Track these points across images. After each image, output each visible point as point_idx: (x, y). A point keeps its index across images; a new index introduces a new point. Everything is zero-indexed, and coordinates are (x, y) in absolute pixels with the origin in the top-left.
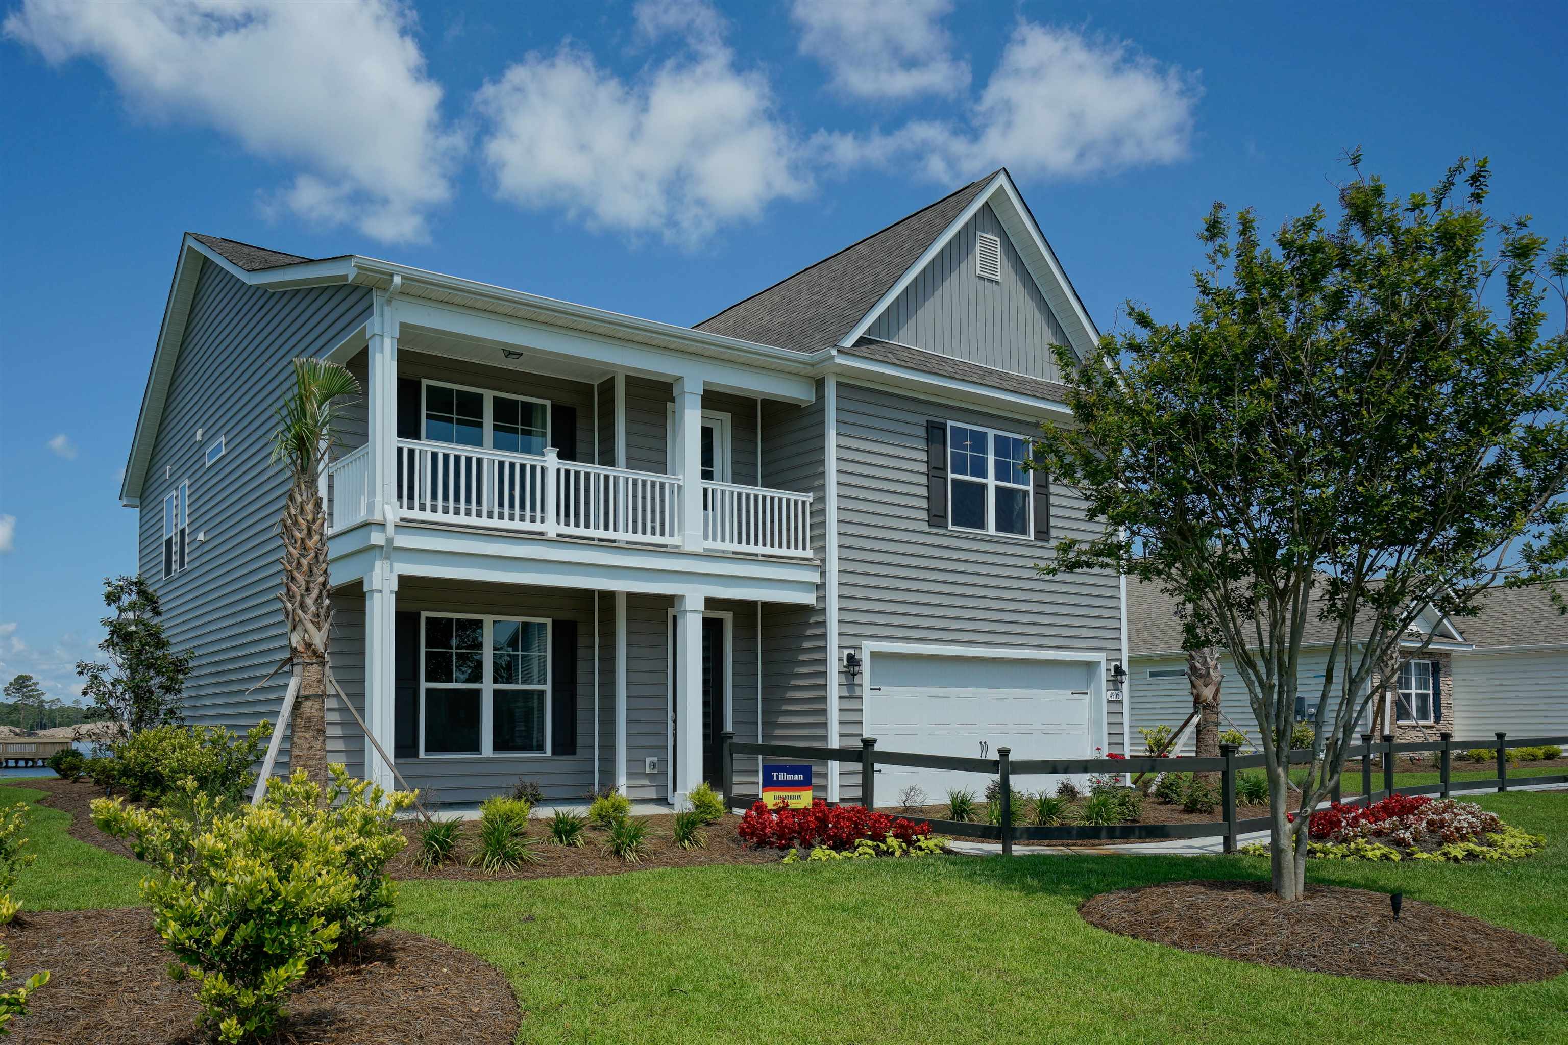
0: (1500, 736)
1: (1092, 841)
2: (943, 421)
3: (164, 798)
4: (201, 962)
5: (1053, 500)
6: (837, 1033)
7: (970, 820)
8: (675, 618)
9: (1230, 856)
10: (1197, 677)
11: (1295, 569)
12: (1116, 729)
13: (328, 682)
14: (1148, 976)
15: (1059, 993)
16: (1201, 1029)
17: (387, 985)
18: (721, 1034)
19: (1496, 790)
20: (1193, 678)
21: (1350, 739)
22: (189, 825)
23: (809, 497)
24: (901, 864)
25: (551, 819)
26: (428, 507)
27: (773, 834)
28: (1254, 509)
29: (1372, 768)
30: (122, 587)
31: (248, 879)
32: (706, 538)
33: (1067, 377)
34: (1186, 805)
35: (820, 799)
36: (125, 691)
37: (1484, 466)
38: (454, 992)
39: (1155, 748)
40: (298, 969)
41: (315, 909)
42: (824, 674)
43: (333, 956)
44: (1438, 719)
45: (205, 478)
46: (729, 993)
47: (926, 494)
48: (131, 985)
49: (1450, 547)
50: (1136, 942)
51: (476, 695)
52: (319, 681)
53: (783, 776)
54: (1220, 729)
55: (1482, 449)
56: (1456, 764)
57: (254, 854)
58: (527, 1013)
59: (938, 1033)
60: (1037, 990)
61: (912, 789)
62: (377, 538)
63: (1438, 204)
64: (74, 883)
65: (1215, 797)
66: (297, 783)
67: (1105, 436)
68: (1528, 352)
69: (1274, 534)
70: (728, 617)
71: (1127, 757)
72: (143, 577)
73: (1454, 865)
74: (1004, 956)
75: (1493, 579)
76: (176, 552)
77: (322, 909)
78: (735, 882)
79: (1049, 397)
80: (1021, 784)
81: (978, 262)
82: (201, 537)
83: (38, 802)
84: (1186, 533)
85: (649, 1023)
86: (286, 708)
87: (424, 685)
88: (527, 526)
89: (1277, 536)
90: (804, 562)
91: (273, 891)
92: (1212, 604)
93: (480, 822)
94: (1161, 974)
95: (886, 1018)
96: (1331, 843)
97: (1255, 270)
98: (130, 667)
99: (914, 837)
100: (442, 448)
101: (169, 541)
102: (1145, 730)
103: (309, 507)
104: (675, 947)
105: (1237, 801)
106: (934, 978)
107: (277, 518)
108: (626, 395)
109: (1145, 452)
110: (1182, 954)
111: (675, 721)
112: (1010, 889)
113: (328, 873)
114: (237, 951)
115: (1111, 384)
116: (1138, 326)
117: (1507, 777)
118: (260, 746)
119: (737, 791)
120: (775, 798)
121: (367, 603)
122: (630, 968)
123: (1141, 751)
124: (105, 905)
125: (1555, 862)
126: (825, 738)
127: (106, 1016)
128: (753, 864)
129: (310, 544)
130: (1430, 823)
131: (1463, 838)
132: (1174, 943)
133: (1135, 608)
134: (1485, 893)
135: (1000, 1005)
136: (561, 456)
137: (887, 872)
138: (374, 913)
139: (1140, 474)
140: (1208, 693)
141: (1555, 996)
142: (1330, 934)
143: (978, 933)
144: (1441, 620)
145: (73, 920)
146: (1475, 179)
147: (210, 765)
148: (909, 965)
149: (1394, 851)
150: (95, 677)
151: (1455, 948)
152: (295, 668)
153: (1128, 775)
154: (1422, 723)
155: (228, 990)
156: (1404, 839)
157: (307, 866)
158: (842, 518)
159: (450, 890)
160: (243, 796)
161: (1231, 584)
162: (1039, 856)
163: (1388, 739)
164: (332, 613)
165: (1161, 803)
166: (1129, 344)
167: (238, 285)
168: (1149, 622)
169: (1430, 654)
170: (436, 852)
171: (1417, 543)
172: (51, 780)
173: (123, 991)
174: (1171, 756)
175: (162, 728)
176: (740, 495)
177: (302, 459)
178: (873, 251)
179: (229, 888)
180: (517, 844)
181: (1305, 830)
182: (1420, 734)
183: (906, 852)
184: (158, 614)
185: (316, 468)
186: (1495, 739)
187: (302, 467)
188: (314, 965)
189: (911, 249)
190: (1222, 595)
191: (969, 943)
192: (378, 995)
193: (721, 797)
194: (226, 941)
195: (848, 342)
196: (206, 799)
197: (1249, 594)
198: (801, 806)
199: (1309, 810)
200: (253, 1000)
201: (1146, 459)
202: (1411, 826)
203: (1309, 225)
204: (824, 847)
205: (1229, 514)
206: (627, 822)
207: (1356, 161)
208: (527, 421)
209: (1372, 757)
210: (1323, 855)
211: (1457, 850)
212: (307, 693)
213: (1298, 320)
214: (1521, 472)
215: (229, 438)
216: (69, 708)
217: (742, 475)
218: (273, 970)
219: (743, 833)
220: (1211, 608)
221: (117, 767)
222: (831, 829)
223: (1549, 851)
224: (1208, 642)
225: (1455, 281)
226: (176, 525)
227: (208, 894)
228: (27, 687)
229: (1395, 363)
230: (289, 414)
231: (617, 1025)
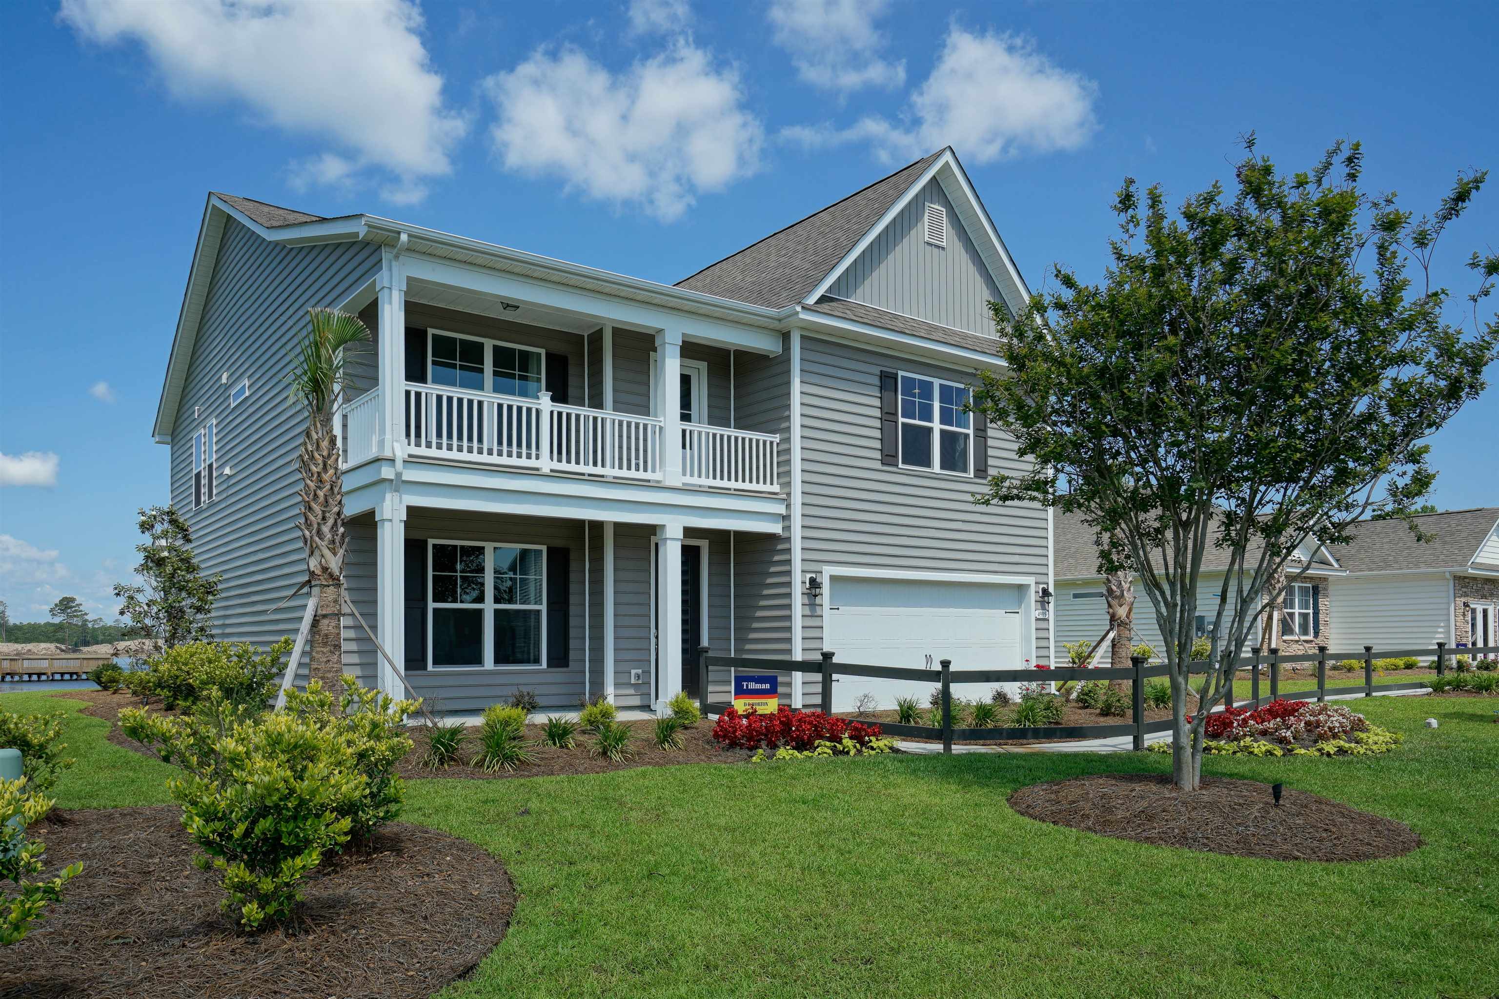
0: (1368, 649)
1: (1021, 741)
2: (894, 371)
3: (194, 707)
4: (224, 853)
5: (990, 442)
6: (796, 909)
7: (916, 723)
8: (657, 545)
9: (1139, 753)
10: (1113, 598)
11: (1196, 503)
12: (1043, 643)
13: (343, 602)
14: (1066, 857)
15: (989, 872)
16: (1110, 902)
17: (396, 873)
18: (694, 912)
19: (1364, 695)
20: (1110, 599)
21: (1241, 651)
22: (215, 731)
23: (777, 438)
24: (855, 762)
25: (546, 725)
26: (434, 445)
27: (743, 736)
28: (1162, 451)
29: (1260, 677)
30: (155, 517)
31: (267, 779)
32: (684, 474)
33: (1003, 333)
34: (1102, 709)
35: (784, 705)
36: (159, 610)
37: (1357, 414)
38: (456, 878)
39: (1077, 661)
40: (313, 858)
41: (328, 805)
42: (789, 595)
43: (347, 847)
44: (1316, 634)
45: (231, 418)
46: (702, 876)
47: (879, 436)
48: (163, 874)
49: (1328, 484)
50: (1056, 827)
51: (479, 613)
52: (336, 601)
53: (752, 686)
54: (1132, 643)
55: (1355, 399)
56: (1331, 673)
57: (271, 756)
58: (522, 895)
59: (884, 909)
60: (970, 870)
61: (866, 696)
62: (387, 472)
63: (1319, 182)
64: (111, 784)
65: (1127, 702)
66: (312, 693)
67: (1035, 384)
68: (1395, 314)
69: (1178, 473)
70: (704, 545)
71: (1052, 668)
72: (175, 508)
73: (1327, 759)
74: (942, 841)
75: (1362, 512)
76: (204, 485)
77: (334, 805)
78: (708, 779)
79: (988, 351)
80: (962, 692)
81: (926, 230)
82: (227, 471)
83: (80, 711)
84: (1104, 472)
85: (630, 903)
86: (305, 626)
87: (431, 605)
88: (524, 462)
89: (1181, 474)
90: (771, 496)
91: (290, 790)
92: (1125, 533)
93: (482, 727)
94: (1077, 855)
95: (838, 896)
96: (1224, 741)
97: (1163, 239)
98: (164, 589)
99: (867, 738)
100: (446, 391)
101: (198, 475)
102: (1068, 645)
103: (325, 444)
104: (654, 836)
105: (1145, 705)
106: (881, 861)
107: (295, 455)
108: (613, 344)
109: (1069, 399)
110: (1095, 838)
111: (657, 637)
112: (949, 783)
113: (340, 773)
114: (257, 843)
115: (1040, 337)
116: (1064, 287)
117: (1373, 684)
118: (282, 660)
119: (711, 699)
120: (745, 704)
121: (379, 531)
122: (614, 855)
123: (1065, 662)
124: (140, 803)
125: (1411, 756)
126: (789, 651)
127: (139, 902)
128: (725, 763)
129: (326, 477)
130: (1307, 724)
131: (1335, 736)
132: (1089, 829)
133: (1061, 538)
134: (1352, 783)
135: (938, 883)
136: (553, 399)
137: (843, 769)
138: (385, 808)
139: (1064, 419)
140: (1122, 612)
141: (1408, 870)
142: (1221, 819)
143: (920, 821)
144: (1319, 548)
145: (110, 817)
146: (1350, 160)
147: (236, 678)
148: (860, 850)
149: (1277, 748)
150: (131, 598)
151: (1326, 830)
152: (314, 589)
153: (1053, 683)
154: (1303, 638)
155: (248, 878)
156: (1285, 737)
157: (321, 768)
158: (805, 457)
159: (455, 788)
160: (266, 705)
161: (1142, 516)
162: (974, 754)
163: (1274, 652)
164: (347, 540)
165: (1080, 708)
166: (1056, 303)
167: (259, 241)
168: (1073, 550)
169: (1311, 578)
170: (441, 754)
171: (1299, 480)
172: (92, 691)
173: (157, 880)
174: (1090, 667)
175: (193, 645)
176: (714, 435)
177: (317, 400)
178: (834, 218)
179: (249, 786)
180: (514, 747)
181: (1202, 730)
182: (1301, 647)
183: (859, 752)
184: (189, 541)
185: (331, 407)
186: (1364, 651)
187: (318, 406)
188: (329, 856)
189: (867, 217)
190: (1133, 526)
191: (913, 830)
192: (388, 881)
193: (697, 704)
194: (247, 833)
195: (811, 300)
196: (230, 707)
197: (1157, 525)
198: (768, 712)
199: (1205, 713)
200: (271, 887)
201: (1070, 405)
202: (1291, 726)
203: (1209, 199)
204: (788, 747)
205: (1141, 455)
206: (614, 726)
207: (1251, 144)
208: (524, 367)
209: (1260, 667)
210: (1217, 752)
211: (1330, 747)
212: (324, 612)
213: (1200, 284)
214: (1388, 419)
215: (251, 381)
216: (110, 627)
217: (717, 418)
218: (289, 860)
219: (716, 735)
220: (1124, 536)
221: (152, 680)
222: (794, 731)
223: (1406, 747)
224: (1121, 567)
225: (1334, 250)
226: (205, 460)
227: (230, 792)
228: (71, 607)
229: (1282, 322)
230: (306, 360)
231: (602, 905)
